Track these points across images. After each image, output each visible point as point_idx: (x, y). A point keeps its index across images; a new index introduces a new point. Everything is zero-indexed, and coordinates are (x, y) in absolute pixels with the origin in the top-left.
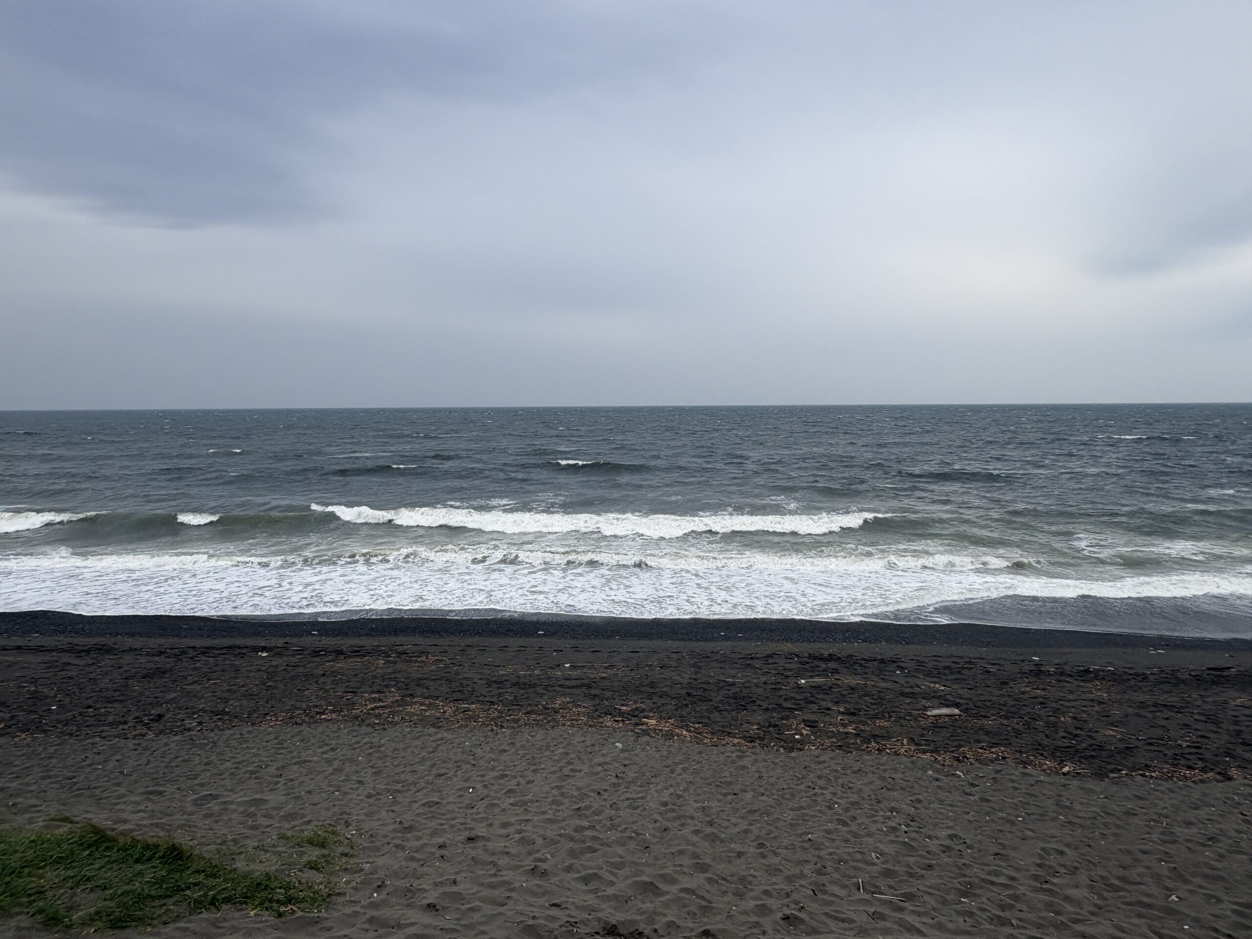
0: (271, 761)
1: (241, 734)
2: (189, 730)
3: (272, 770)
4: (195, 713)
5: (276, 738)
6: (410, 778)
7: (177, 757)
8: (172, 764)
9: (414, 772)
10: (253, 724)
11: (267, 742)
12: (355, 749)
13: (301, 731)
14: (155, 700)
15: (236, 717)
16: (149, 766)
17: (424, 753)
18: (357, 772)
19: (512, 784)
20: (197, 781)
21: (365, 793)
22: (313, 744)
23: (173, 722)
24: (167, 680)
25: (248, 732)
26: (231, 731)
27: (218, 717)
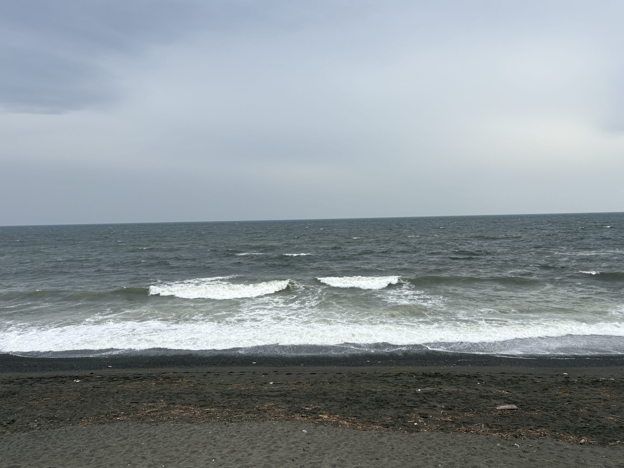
0: (86, 447)
1: (66, 431)
2: (33, 429)
3: (87, 452)
4: (35, 419)
5: (88, 433)
6: (175, 454)
7: (26, 446)
8: (23, 450)
9: (177, 450)
10: (73, 425)
11: (83, 435)
12: (139, 438)
13: (104, 428)
14: (10, 411)
15: (62, 420)
16: (9, 452)
17: (183, 439)
18: (141, 452)
19: (239, 456)
20: (40, 460)
21: (147, 464)
22: (113, 436)
23: (22, 424)
24: (16, 399)
25: (70, 429)
26: (59, 429)
27: (51, 421)
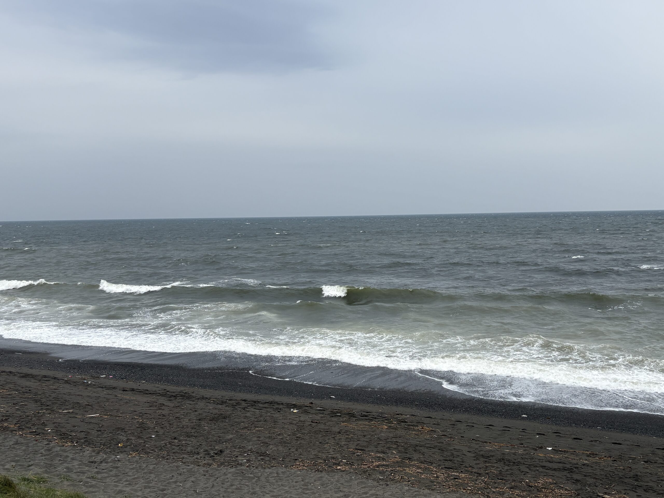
1: (277, 473)
2: (241, 465)
4: (245, 452)
5: (303, 481)
7: (232, 485)
8: (229, 490)
10: (286, 467)
11: (296, 482)
13: (321, 477)
14: (219, 439)
15: (274, 459)
16: (213, 489)
22: (331, 490)
23: (230, 457)
24: (226, 424)
25: (282, 472)
26: (270, 470)
27: (261, 457)
